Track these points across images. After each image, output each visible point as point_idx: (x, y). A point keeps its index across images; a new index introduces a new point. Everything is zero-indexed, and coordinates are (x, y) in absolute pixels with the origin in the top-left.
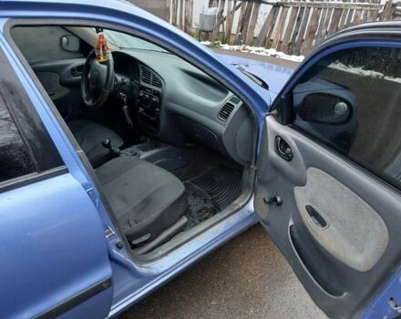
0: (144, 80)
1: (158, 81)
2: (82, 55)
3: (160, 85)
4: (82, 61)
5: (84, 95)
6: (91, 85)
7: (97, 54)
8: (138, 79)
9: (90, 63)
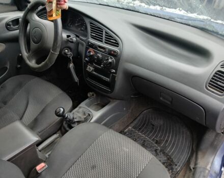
0: (93, 37)
1: (112, 39)
2: (15, 8)
3: (116, 44)
4: (20, 15)
5: (25, 54)
6: (32, 43)
7: (48, 9)
8: (86, 36)
9: (28, 17)
